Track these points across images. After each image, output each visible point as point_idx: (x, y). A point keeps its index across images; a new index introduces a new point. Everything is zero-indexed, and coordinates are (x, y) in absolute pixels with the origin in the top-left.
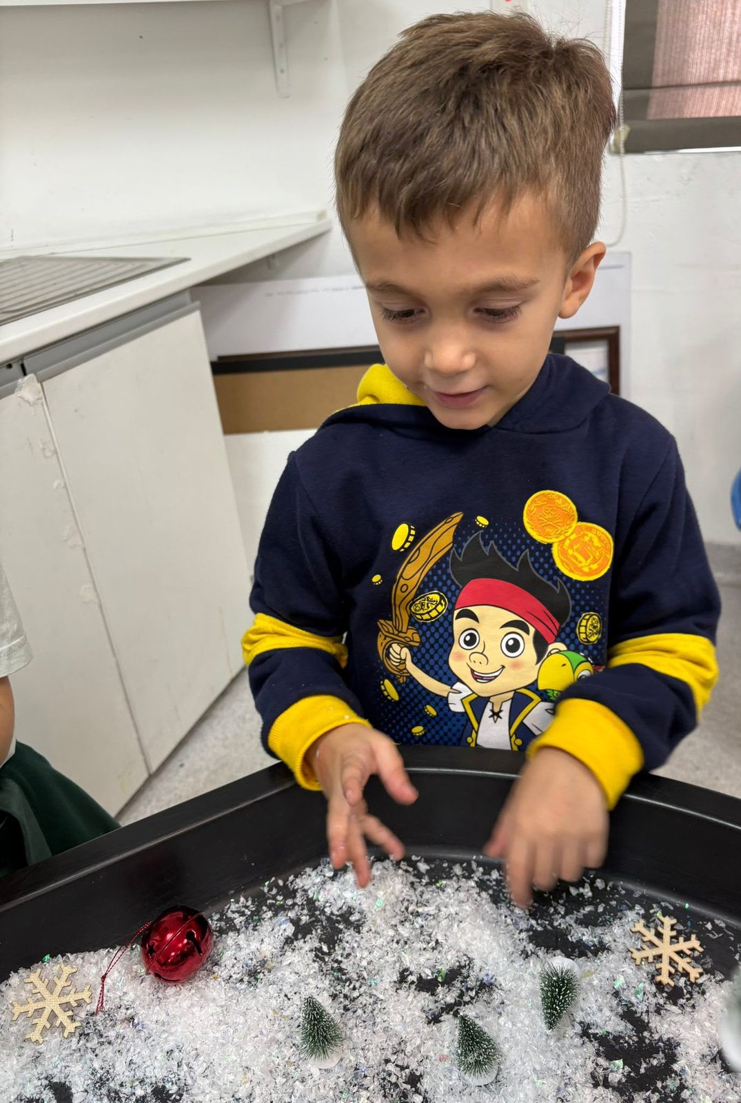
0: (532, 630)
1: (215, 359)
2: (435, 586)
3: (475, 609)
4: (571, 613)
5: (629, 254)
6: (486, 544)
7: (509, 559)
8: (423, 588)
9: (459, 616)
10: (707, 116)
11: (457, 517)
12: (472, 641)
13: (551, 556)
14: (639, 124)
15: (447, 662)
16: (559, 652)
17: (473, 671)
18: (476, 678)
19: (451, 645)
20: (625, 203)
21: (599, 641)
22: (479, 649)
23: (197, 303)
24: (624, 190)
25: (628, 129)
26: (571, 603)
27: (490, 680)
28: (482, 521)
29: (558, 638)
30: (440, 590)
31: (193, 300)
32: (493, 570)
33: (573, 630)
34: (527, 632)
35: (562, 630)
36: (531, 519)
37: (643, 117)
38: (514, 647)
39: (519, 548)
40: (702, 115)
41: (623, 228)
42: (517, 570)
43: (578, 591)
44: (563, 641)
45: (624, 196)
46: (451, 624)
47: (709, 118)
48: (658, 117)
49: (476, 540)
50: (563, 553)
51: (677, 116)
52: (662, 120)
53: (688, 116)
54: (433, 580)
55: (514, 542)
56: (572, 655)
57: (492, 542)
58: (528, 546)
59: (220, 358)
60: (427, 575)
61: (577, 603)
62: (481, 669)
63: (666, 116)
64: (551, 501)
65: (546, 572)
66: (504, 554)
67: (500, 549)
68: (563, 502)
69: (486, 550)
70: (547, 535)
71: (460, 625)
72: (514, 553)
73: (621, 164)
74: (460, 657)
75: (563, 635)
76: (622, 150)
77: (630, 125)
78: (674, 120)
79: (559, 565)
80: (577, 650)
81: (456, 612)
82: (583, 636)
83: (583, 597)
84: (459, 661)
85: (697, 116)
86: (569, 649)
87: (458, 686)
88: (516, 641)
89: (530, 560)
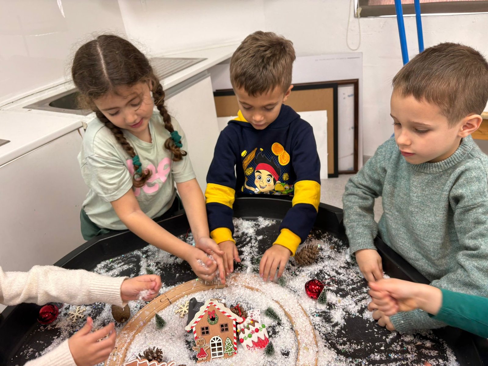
0: (273, 177)
1: (215, 91)
2: (251, 166)
3: (260, 171)
4: (281, 174)
5: (362, 53)
6: (263, 155)
7: (269, 159)
8: (249, 167)
9: (256, 172)
10: (389, 4)
11: (256, 149)
12: (260, 178)
13: (278, 159)
14: (366, 7)
15: (254, 183)
16: (279, 183)
17: (260, 186)
18: (261, 187)
19: (255, 179)
20: (360, 35)
21: (289, 179)
22: (262, 180)
23: (210, 74)
24: (360, 31)
25: (361, 9)
26: (281, 171)
27: (263, 188)
28: (262, 149)
29: (278, 180)
30: (252, 167)
31: (208, 73)
32: (264, 161)
33: (282, 178)
34: (272, 177)
35: (279, 178)
36: (273, 149)
37: (367, 4)
38: (269, 181)
39: (271, 156)
40: (388, 4)
41: (360, 44)
42: (270, 161)
43: (282, 168)
44: (280, 181)
45: (360, 33)
46: (254, 174)
47: (390, 5)
48: (372, 5)
49: (260, 154)
50: (281, 158)
51: (379, 4)
52: (373, 6)
53: (383, 4)
54: (251, 165)
55: (270, 154)
56: (282, 183)
57: (264, 155)
58: (273, 156)
59: (217, 90)
60: (249, 164)
61: (282, 171)
62: (262, 185)
63: (375, 4)
64: (277, 145)
65: (276, 163)
66: (267, 157)
67: (266, 156)
68: (280, 146)
69: (263, 156)
70: (277, 154)
71: (256, 174)
72: (270, 157)
73: (359, 21)
74: (257, 182)
75: (280, 179)
76: (359, 16)
77: (362, 8)
78: (377, 6)
79: (279, 161)
80: (283, 182)
81: (256, 171)
82: (284, 179)
83: (283, 170)
84: (257, 183)
85: (386, 4)
86: (281, 182)
87: (257, 189)
88: (270, 180)
89: (273, 159)
